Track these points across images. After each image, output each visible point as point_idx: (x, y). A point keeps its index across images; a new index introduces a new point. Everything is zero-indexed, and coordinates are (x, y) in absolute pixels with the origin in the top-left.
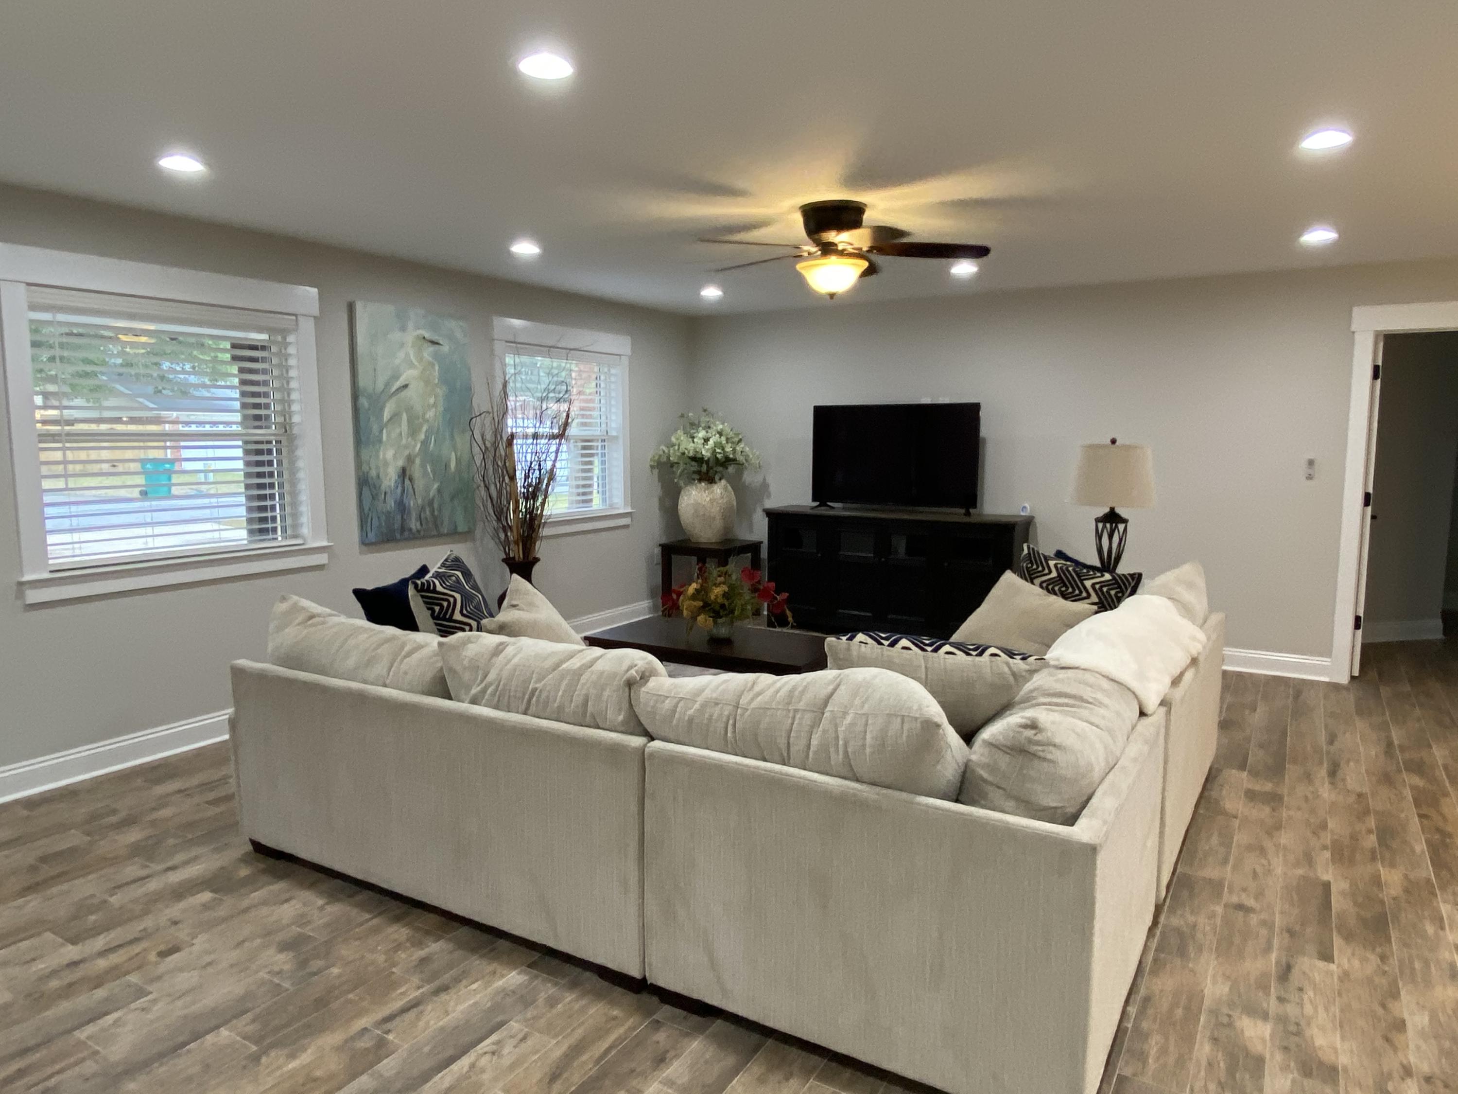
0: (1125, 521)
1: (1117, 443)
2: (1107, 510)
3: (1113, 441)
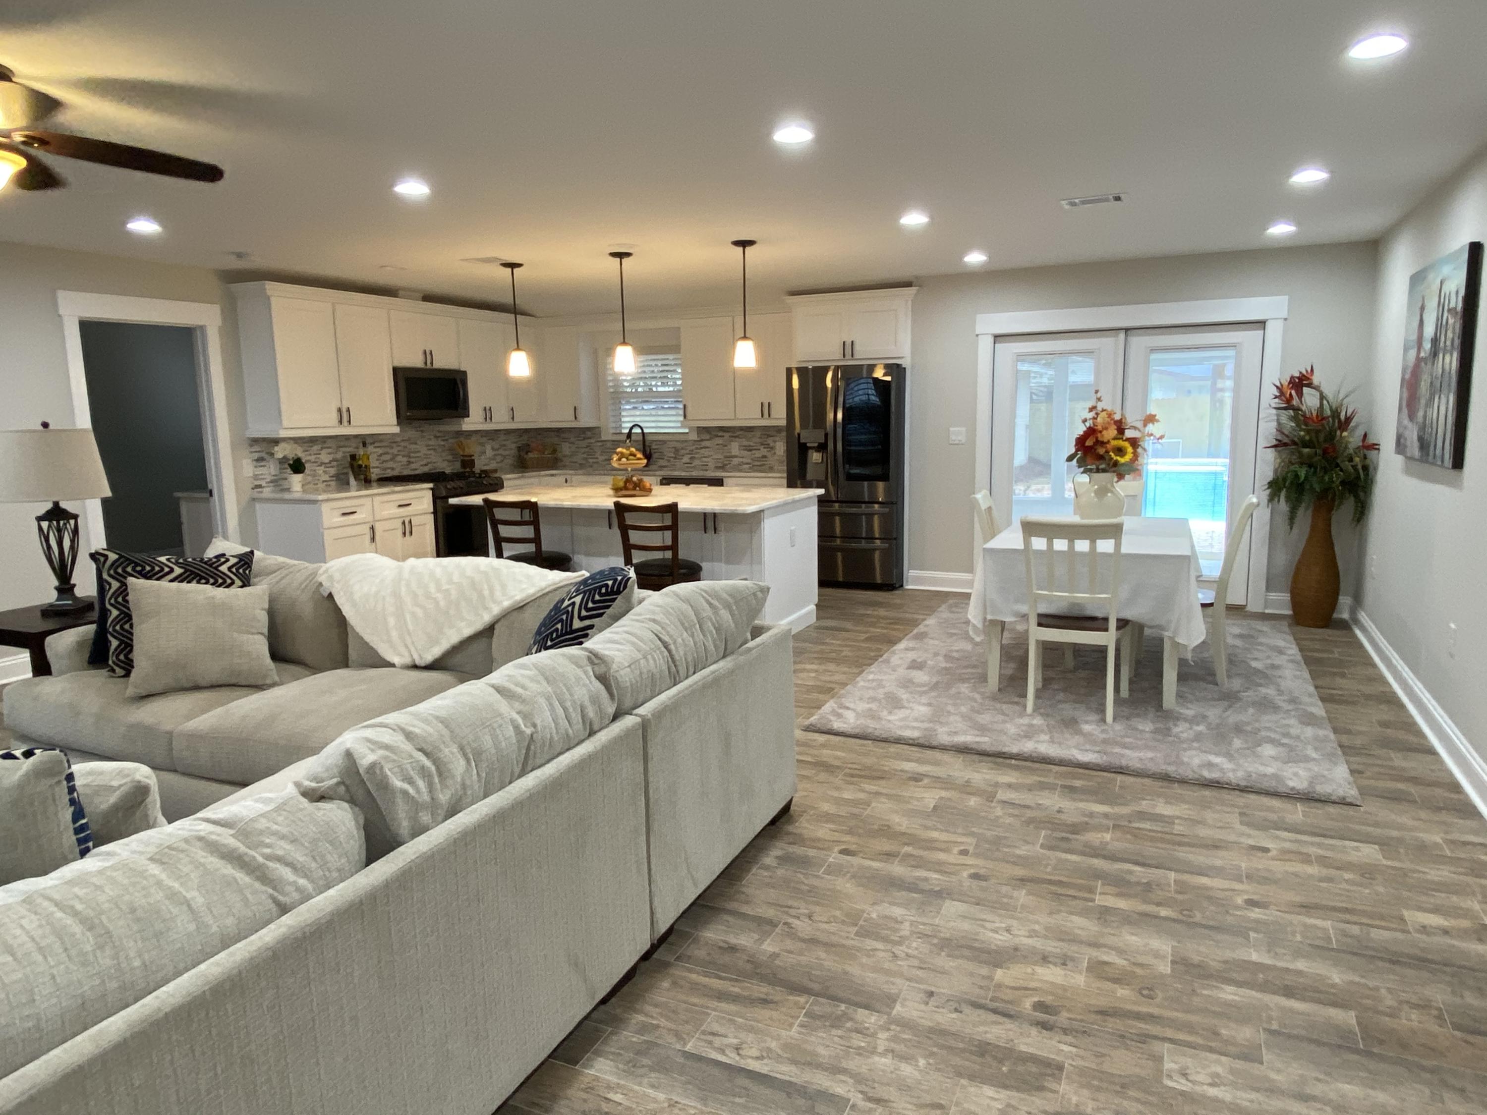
0: (75, 517)
1: (51, 427)
2: (49, 506)
3: (45, 425)
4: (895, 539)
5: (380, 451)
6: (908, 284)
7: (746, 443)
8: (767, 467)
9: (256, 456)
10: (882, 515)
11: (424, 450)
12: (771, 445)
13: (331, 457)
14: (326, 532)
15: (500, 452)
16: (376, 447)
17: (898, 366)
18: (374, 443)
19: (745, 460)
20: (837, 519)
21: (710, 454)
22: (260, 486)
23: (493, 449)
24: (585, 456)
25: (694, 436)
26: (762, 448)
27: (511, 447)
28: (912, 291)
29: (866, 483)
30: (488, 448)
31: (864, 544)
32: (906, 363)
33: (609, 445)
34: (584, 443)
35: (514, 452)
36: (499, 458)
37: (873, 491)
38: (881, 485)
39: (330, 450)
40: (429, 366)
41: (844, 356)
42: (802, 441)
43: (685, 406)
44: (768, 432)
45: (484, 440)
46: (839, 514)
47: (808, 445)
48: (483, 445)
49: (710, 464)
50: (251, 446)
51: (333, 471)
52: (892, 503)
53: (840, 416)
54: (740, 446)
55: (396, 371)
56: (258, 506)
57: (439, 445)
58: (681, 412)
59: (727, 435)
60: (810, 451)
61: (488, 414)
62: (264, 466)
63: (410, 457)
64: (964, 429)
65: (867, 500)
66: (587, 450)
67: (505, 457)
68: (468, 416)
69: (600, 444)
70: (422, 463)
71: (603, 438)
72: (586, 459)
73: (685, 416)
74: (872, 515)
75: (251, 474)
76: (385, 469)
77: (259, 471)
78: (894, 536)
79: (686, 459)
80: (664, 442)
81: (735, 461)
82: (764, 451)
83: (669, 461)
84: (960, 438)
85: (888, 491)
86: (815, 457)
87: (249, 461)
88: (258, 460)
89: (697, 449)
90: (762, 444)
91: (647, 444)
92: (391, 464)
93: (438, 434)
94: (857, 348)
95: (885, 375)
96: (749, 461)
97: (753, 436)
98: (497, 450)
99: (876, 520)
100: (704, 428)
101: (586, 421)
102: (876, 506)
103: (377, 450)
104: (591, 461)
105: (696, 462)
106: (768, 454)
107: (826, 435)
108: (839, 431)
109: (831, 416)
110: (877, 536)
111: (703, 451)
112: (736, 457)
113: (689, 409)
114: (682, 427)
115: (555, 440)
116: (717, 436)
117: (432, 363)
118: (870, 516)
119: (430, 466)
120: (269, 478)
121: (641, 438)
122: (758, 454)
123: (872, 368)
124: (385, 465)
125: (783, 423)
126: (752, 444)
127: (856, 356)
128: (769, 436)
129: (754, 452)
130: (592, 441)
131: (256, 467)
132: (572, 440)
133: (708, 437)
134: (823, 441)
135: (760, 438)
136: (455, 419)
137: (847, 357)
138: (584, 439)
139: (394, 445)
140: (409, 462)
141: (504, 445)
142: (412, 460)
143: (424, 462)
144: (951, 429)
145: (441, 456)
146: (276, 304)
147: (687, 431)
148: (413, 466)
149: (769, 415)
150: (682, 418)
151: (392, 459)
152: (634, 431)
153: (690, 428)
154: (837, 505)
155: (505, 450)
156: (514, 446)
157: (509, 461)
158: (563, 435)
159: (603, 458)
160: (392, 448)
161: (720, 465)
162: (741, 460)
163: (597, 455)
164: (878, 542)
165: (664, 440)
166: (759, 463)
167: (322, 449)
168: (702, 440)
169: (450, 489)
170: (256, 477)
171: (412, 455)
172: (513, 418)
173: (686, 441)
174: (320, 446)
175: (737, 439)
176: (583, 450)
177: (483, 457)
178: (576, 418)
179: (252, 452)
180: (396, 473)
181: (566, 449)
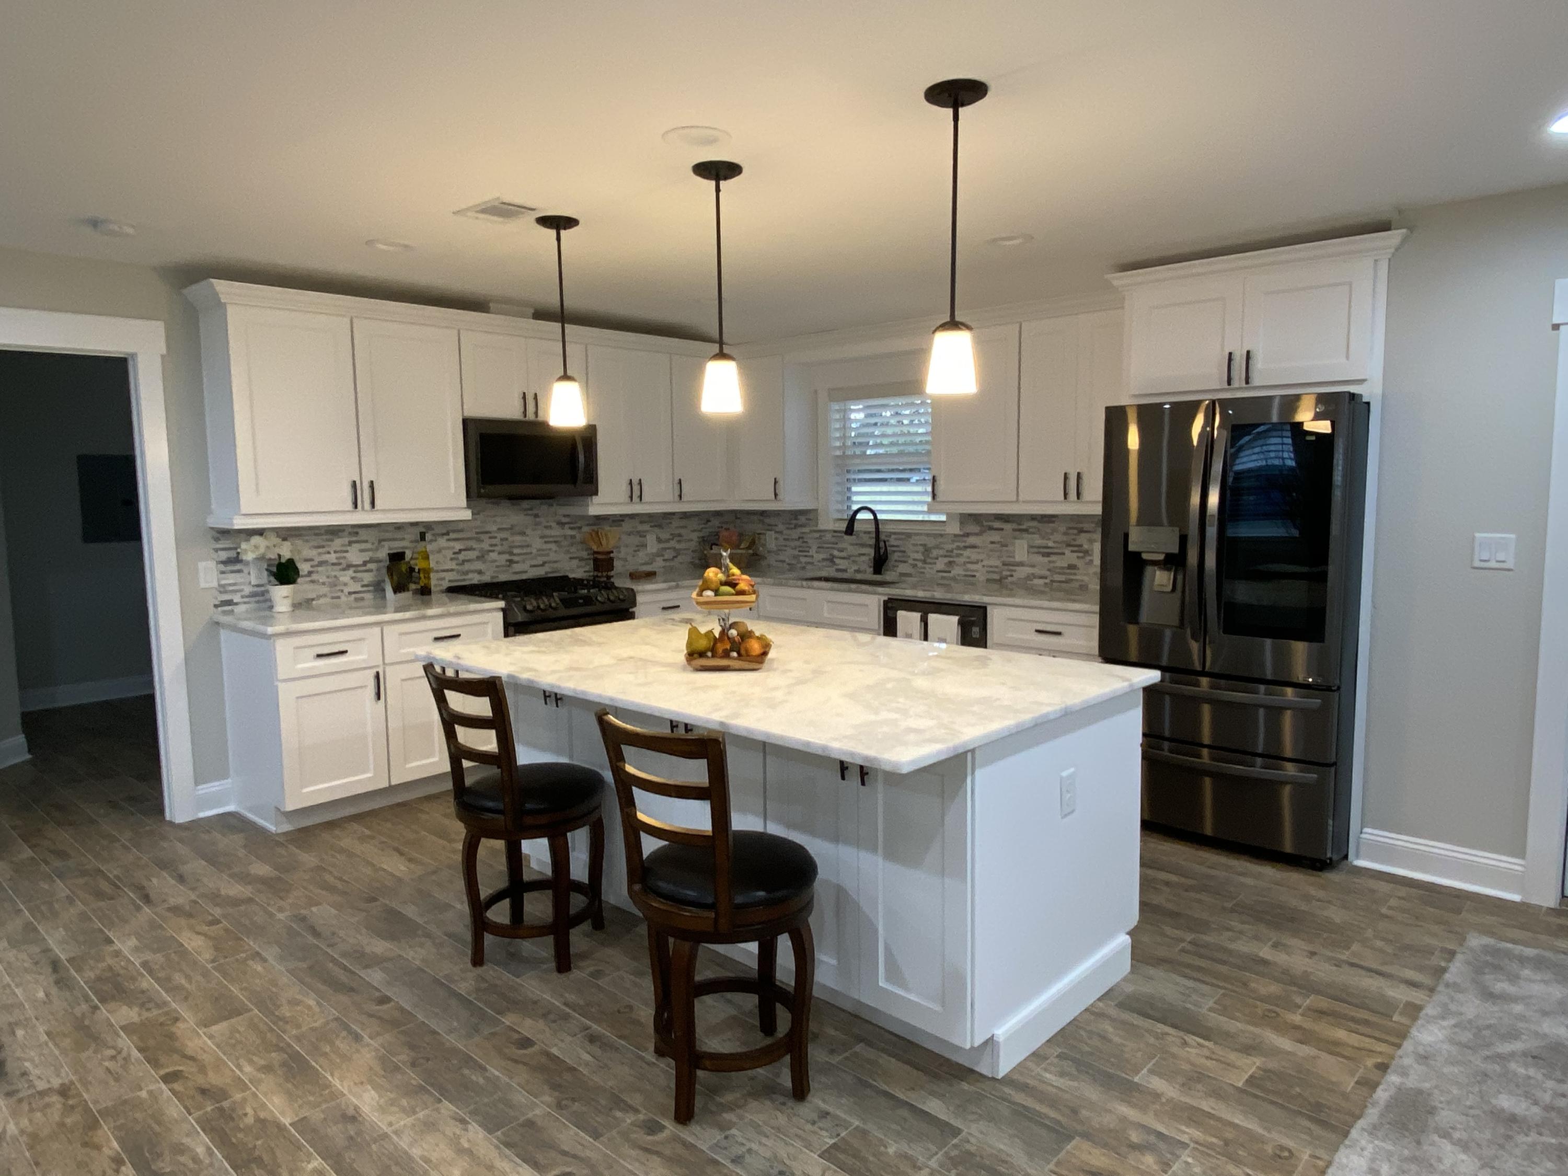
4: (1335, 764)
5: (458, 546)
6: (1383, 226)
7: (1039, 541)
8: (1076, 585)
9: (224, 555)
10: (1302, 713)
11: (537, 544)
12: (1086, 546)
13: (366, 556)
14: (281, 686)
15: (673, 544)
16: (448, 540)
17: (1353, 396)
18: (447, 534)
19: (1036, 571)
20: (1206, 709)
21: (980, 557)
22: (229, 603)
23: (659, 540)
24: (796, 553)
25: (954, 529)
26: (1067, 551)
27: (692, 537)
28: (1394, 237)
29: (1268, 642)
30: (651, 539)
31: (1258, 769)
32: (1370, 391)
33: (828, 537)
34: (795, 534)
35: (693, 545)
36: (669, 554)
37: (1283, 660)
38: (1300, 650)
39: (363, 546)
40: (531, 416)
41: (1229, 382)
42: (1132, 548)
43: (934, 479)
44: (1077, 523)
45: (646, 527)
46: (1210, 701)
47: (1145, 556)
48: (642, 535)
49: (977, 574)
50: (217, 540)
51: (368, 578)
52: (1329, 689)
53: (1214, 499)
54: (1031, 547)
55: (467, 423)
56: (224, 634)
57: (565, 537)
58: (929, 489)
59: (1008, 527)
60: (1149, 569)
61: (635, 490)
62: (239, 571)
63: (511, 554)
64: (1513, 536)
65: (1269, 676)
66: (798, 543)
67: (678, 552)
68: (596, 493)
69: (817, 535)
70: (534, 562)
71: (821, 527)
72: (795, 557)
73: (934, 496)
74: (1280, 709)
75: (215, 584)
76: (467, 573)
77: (230, 579)
78: (1333, 760)
79: (941, 564)
80: (909, 535)
81: (1022, 572)
82: (1070, 557)
83: (915, 566)
84: (1501, 557)
85: (1319, 664)
86: (1160, 579)
87: (211, 564)
88: (226, 562)
89: (958, 548)
90: (1069, 545)
91: (882, 537)
92: (479, 565)
93: (564, 520)
94: (1258, 364)
95: (1318, 417)
96: (1045, 572)
97: (1054, 531)
98: (668, 541)
99: (1288, 719)
100: (970, 515)
101: (792, 500)
102: (1289, 691)
103: (452, 544)
104: (803, 560)
105: (957, 571)
106: (1079, 563)
107: (1183, 540)
108: (1212, 531)
109: (1195, 499)
110: (1288, 753)
111: (967, 553)
112: (1021, 564)
113: (941, 485)
114: (930, 512)
115: (757, 527)
116: (991, 528)
117: (536, 413)
118: (1275, 712)
119: (547, 568)
120: (247, 590)
121: (872, 528)
122: (1061, 562)
123: (1291, 403)
124: (467, 567)
125: (1098, 510)
126: (1051, 544)
127: (1256, 380)
128: (1081, 531)
129: (1053, 558)
130: (806, 530)
131: (223, 572)
132: (781, 527)
133: (976, 529)
134: (1175, 550)
135: (1065, 534)
136: (581, 498)
137: (1236, 384)
138: (796, 526)
139: (482, 536)
140: (511, 562)
141: (680, 535)
142: (516, 558)
143: (539, 561)
144: (1477, 535)
145: (568, 552)
146: (235, 317)
147: (943, 518)
148: (518, 568)
149: (1079, 495)
150: (929, 499)
151: (481, 558)
152: (859, 516)
153: (948, 515)
154: (1205, 681)
155: (679, 541)
156: (695, 536)
157: (686, 558)
158: (767, 521)
159: (821, 556)
160: (481, 541)
161: (996, 577)
162: (1029, 570)
163: (812, 552)
164: (1289, 766)
165: (908, 530)
166: (1063, 578)
167: (350, 543)
168: (968, 535)
169: (531, 612)
170: (222, 589)
171: (516, 551)
172: (680, 496)
173: (941, 535)
174: (346, 540)
175: (1025, 535)
176: (793, 544)
177: (641, 554)
178: (776, 495)
179: (216, 550)
180: (486, 578)
181: (771, 541)
